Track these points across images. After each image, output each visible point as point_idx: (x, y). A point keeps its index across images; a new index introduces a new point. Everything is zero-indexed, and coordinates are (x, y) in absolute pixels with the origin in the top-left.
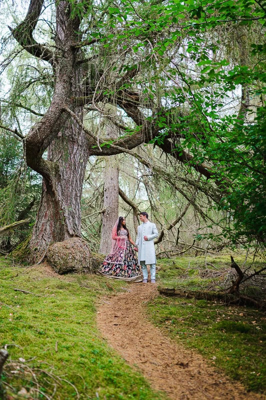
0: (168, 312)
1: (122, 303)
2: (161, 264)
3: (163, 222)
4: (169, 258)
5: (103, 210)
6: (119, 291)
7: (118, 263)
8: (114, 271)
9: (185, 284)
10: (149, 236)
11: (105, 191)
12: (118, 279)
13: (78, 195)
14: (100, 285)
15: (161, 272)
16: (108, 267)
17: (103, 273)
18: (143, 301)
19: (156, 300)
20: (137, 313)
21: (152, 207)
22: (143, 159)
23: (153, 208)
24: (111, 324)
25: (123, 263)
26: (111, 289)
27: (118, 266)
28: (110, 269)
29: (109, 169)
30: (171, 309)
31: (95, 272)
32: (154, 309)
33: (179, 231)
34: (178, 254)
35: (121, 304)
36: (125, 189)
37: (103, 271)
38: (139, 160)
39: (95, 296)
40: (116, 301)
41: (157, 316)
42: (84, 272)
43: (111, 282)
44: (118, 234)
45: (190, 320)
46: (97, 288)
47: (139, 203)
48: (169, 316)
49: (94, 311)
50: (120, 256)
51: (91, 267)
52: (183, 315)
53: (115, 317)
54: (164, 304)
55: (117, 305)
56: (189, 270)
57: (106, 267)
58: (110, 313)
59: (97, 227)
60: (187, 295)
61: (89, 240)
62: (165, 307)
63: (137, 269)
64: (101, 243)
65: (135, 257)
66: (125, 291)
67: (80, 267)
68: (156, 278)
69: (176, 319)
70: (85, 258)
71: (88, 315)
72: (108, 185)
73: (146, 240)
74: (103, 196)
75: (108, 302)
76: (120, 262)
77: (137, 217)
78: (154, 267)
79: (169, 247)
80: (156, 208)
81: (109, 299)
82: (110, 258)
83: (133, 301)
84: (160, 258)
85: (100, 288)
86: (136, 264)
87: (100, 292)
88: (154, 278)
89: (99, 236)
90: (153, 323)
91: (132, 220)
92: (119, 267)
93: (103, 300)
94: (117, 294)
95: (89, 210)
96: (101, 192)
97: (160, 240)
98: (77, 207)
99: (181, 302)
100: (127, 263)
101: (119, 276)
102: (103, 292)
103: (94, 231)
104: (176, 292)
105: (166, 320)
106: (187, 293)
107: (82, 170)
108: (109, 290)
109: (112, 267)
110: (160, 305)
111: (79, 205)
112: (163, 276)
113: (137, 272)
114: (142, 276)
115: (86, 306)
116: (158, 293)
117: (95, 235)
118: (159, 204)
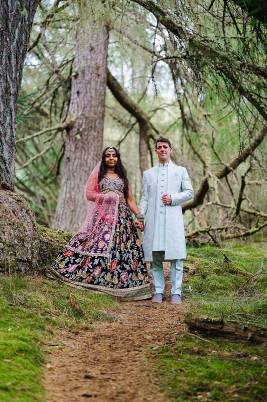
0: (204, 372)
1: (102, 347)
2: (198, 261)
3: (209, 159)
4: (216, 244)
5: (68, 121)
6: (97, 318)
7: (98, 254)
8: (88, 271)
9: (248, 309)
10: (176, 196)
11: (76, 77)
12: (96, 290)
13: (12, 90)
14: (54, 303)
15: (196, 278)
16: (74, 263)
17: (63, 274)
18: (151, 345)
19: (179, 344)
20: (136, 371)
21: (184, 120)
22: (167, 16)
23: (186, 122)
24: (76, 394)
25: (109, 256)
26: (79, 314)
27: (96, 262)
28: (79, 268)
29: (87, 26)
30: (213, 366)
31: (43, 273)
32: (173, 366)
33: (243, 184)
34: (238, 237)
35: (99, 348)
36: (123, 73)
37: (64, 270)
38: (157, 17)
39: (42, 328)
40: (90, 341)
41: (180, 381)
42: (19, 270)
43: (80, 298)
44: (99, 189)
45: (252, 394)
46: (47, 309)
47: (155, 111)
48: (205, 381)
49: (39, 361)
50: (103, 239)
51: (34, 261)
52: (236, 382)
53: (87, 377)
54: (198, 353)
55: (92, 351)
56: (261, 277)
57: (69, 262)
58: (74, 368)
59: (51, 160)
60: (250, 335)
61: (32, 189)
62: (199, 362)
63: (142, 270)
64: (60, 201)
65: (138, 243)
66: (111, 320)
67: (11, 259)
68: (184, 292)
69: (221, 389)
70: (22, 240)
71: (26, 372)
72: (83, 63)
73: (168, 203)
74: (70, 88)
75: (70, 343)
76: (102, 251)
77: (148, 143)
78: (180, 266)
79: (219, 219)
80: (195, 124)
81: (73, 336)
82: (81, 242)
83: (128, 345)
84: (196, 245)
85: (53, 311)
86: (140, 259)
87: (54, 318)
88: (179, 292)
89: (55, 182)
90: (170, 396)
91: (134, 151)
92: (99, 264)
93: (60, 338)
94: (93, 325)
95: (34, 120)
96: (66, 77)
97: (199, 200)
98: (8, 118)
99: (236, 353)
100: (118, 255)
101: (98, 284)
102: (61, 319)
103: (42, 168)
104: (226, 329)
105: (198, 390)
106: (250, 330)
107: (22, 30)
108: (76, 315)
109: (84, 263)
110: (188, 356)
111: (13, 113)
112: (200, 289)
113: (141, 277)
114: (152, 287)
115: (21, 351)
116: (185, 328)
117: (46, 178)
118: (201, 117)
